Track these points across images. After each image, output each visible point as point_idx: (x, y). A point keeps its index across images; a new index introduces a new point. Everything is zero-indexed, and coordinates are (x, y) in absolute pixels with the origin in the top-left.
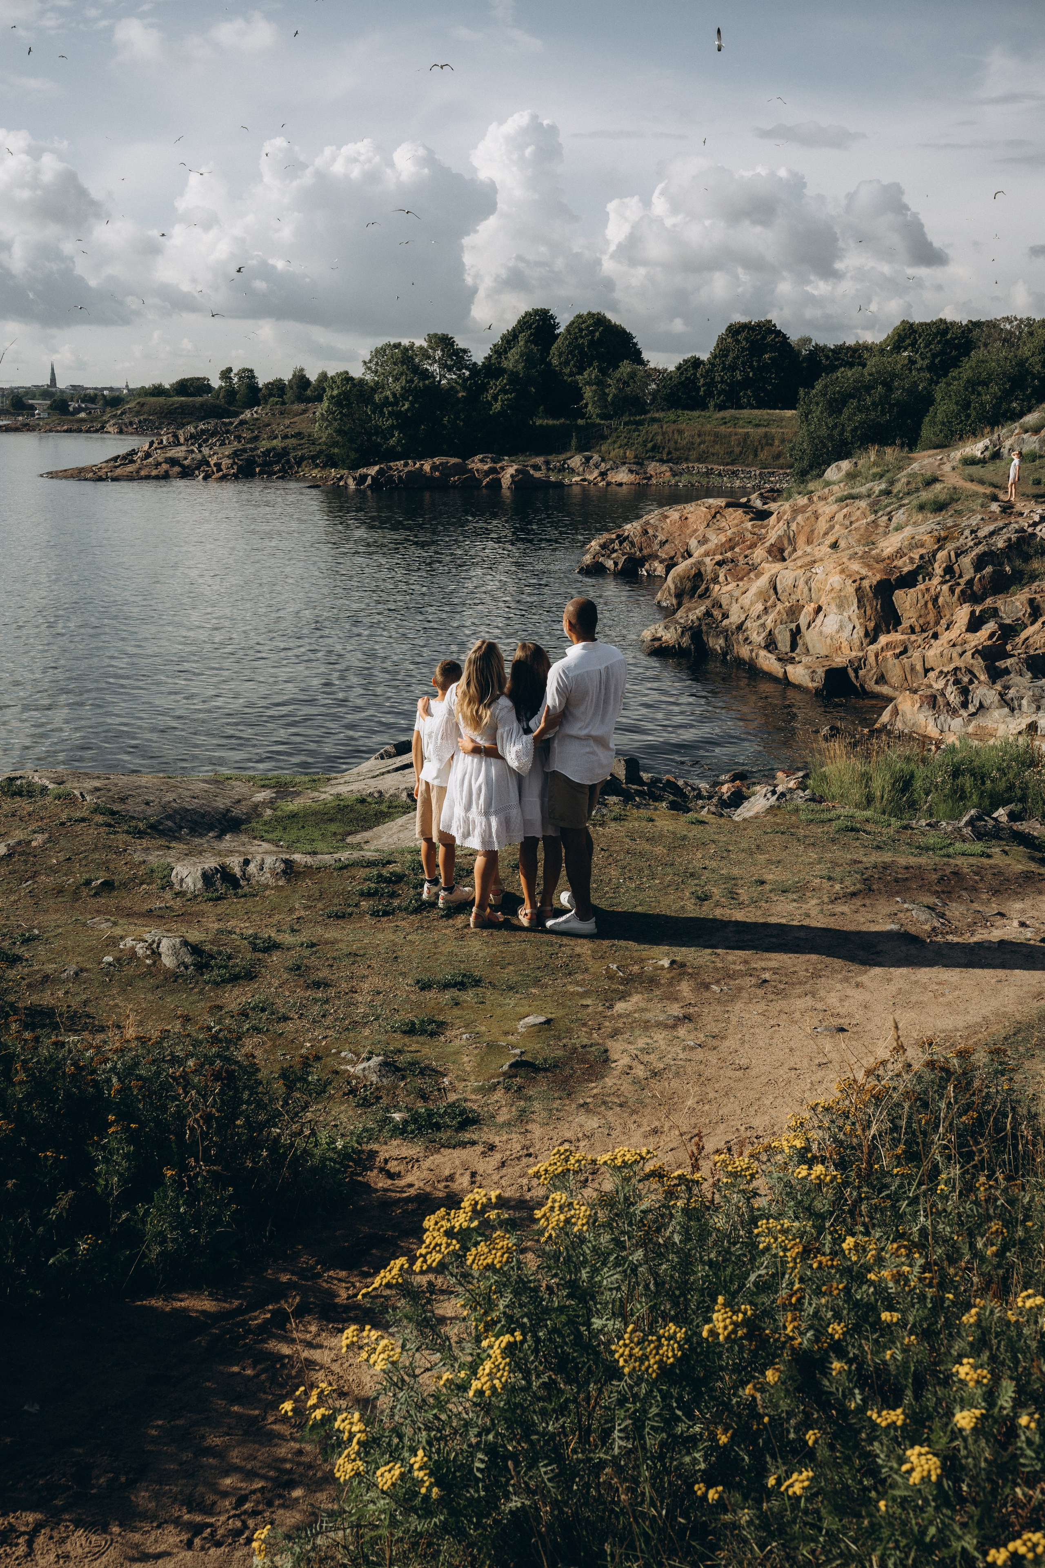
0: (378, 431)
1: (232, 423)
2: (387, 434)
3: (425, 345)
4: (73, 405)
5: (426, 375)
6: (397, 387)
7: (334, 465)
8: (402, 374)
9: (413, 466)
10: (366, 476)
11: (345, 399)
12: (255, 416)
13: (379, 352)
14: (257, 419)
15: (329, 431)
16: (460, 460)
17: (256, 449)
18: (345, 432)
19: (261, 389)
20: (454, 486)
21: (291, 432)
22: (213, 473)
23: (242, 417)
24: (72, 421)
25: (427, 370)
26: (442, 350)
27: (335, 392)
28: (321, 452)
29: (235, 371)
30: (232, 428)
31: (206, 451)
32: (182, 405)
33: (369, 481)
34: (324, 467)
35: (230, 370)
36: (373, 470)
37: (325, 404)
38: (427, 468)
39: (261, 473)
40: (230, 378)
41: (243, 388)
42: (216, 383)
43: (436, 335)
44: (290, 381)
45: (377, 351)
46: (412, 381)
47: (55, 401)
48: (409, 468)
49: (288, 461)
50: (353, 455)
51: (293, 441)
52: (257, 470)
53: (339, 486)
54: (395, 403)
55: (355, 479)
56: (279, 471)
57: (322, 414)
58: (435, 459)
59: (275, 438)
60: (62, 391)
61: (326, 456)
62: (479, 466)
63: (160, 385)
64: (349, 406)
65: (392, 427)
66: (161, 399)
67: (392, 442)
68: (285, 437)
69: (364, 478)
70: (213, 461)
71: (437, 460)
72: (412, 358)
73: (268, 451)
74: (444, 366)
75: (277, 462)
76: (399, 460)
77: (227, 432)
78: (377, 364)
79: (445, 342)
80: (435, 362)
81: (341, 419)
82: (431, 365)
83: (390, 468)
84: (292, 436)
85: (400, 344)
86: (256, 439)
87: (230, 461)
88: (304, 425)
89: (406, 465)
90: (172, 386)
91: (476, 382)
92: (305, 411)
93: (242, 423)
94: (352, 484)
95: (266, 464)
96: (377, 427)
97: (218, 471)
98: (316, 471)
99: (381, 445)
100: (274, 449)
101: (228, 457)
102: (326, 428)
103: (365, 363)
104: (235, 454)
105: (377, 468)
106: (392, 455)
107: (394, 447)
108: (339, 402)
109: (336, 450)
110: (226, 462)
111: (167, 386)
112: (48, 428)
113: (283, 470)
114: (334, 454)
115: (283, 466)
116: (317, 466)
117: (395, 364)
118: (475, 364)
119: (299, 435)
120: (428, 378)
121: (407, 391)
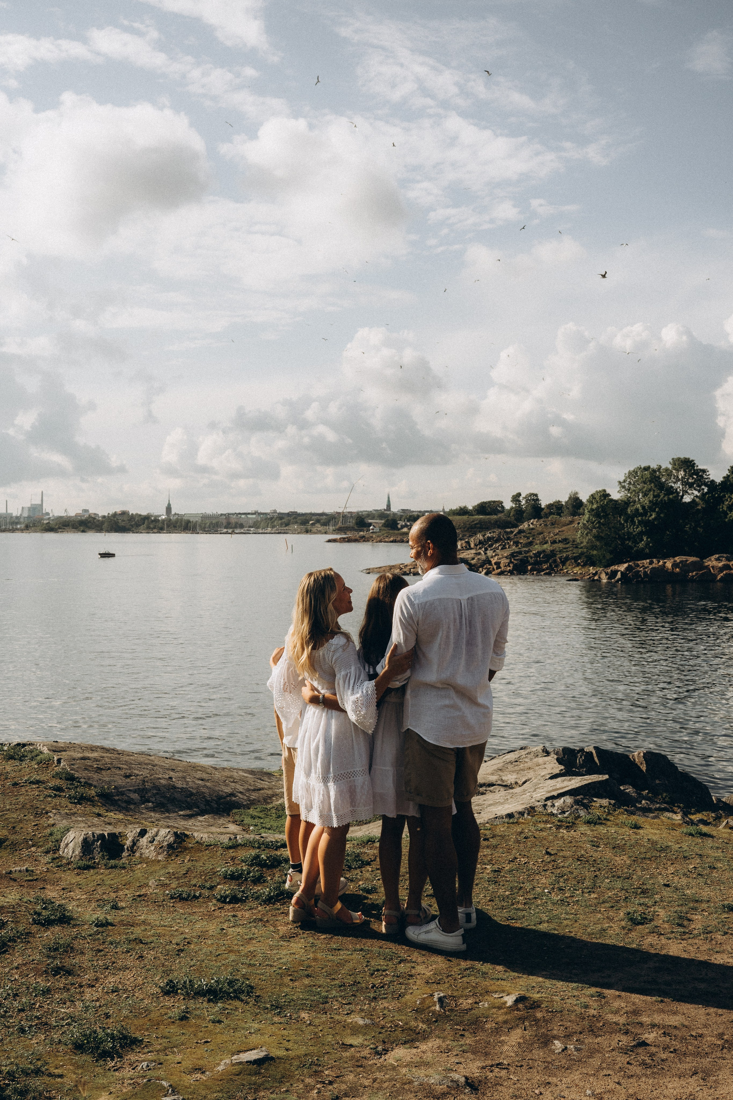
0: (630, 536)
1: (512, 532)
2: (636, 539)
3: (670, 467)
4: (401, 523)
5: (670, 490)
6: (646, 501)
7: (593, 564)
8: (650, 490)
9: (657, 563)
10: (617, 571)
11: (603, 511)
12: (531, 526)
13: (633, 474)
14: (533, 529)
15: (590, 537)
16: (698, 559)
17: (528, 552)
18: (602, 538)
19: (543, 509)
20: (692, 580)
21: (559, 538)
22: (494, 570)
23: (521, 527)
24: (398, 534)
25: (672, 487)
26: (685, 471)
27: (595, 506)
28: (582, 554)
29: (523, 495)
30: (512, 536)
31: (490, 553)
32: (481, 522)
33: (619, 575)
34: (584, 566)
35: (519, 495)
36: (623, 567)
37: (587, 516)
38: (669, 565)
39: (532, 570)
40: (520, 501)
41: (529, 508)
42: (508, 505)
43: (679, 459)
44: (566, 502)
45: (630, 473)
46: (658, 496)
47: (388, 520)
48: (654, 565)
49: (555, 561)
50: (608, 556)
51: (561, 545)
52: (529, 568)
53: (594, 580)
54: (645, 514)
55: (607, 574)
56: (547, 569)
57: (584, 524)
58: (676, 558)
59: (546, 543)
60: (394, 514)
61: (586, 557)
62: (715, 563)
63: (465, 507)
64: (606, 516)
65: (641, 533)
66: (465, 517)
67: (641, 545)
68: (554, 542)
69: (614, 573)
70: (493, 561)
71: (678, 559)
72: (659, 477)
73: (539, 553)
74: (685, 483)
75: (546, 562)
76: (646, 559)
77: (509, 539)
78: (630, 483)
79: (687, 464)
80: (679, 480)
81: (599, 527)
82: (675, 483)
83: (638, 565)
84: (560, 541)
85: (649, 467)
86: (531, 544)
87: (508, 561)
88: (569, 533)
89: (651, 563)
90: (474, 507)
91: (713, 496)
92: (571, 522)
93: (521, 532)
94: (604, 580)
95: (536, 563)
96: (629, 533)
97: (497, 569)
98: (577, 569)
99: (631, 548)
100: (544, 551)
101: (506, 557)
102: (587, 534)
103: (620, 483)
104: (512, 555)
105: (626, 565)
106: (641, 555)
107: (643, 549)
108: (596, 513)
109: (595, 552)
110: (504, 561)
111: (470, 508)
112: (379, 539)
113: (550, 568)
114: (593, 555)
115: (551, 565)
116: (578, 565)
117: (645, 483)
118: (713, 481)
119: (565, 541)
120: (672, 493)
121: (654, 504)
